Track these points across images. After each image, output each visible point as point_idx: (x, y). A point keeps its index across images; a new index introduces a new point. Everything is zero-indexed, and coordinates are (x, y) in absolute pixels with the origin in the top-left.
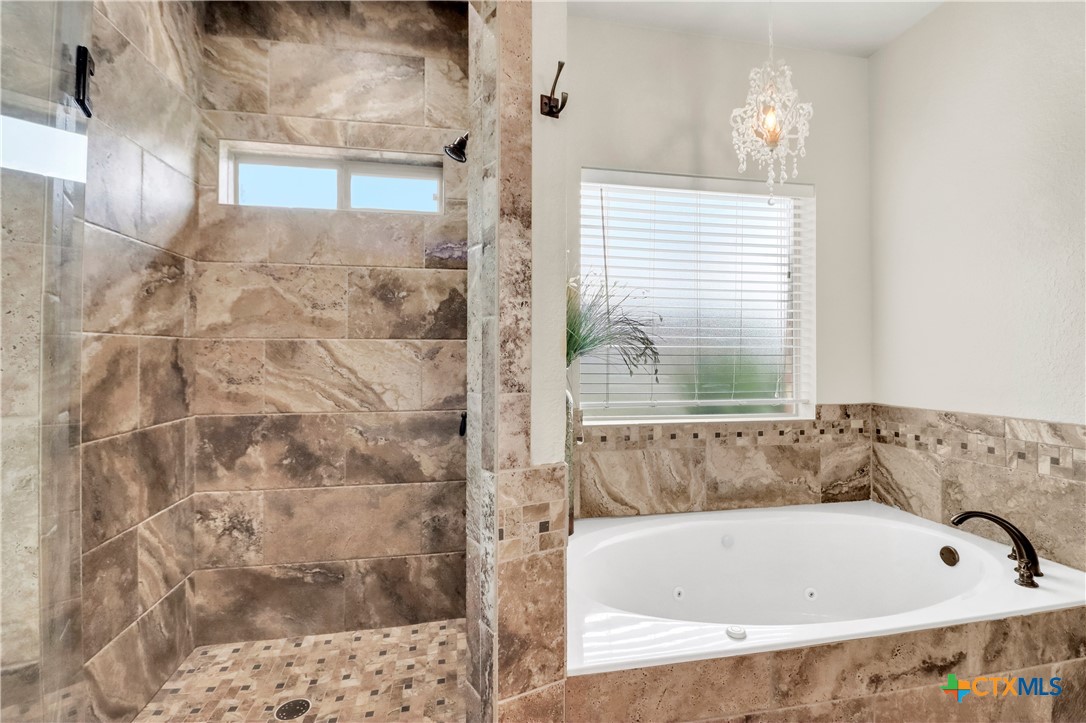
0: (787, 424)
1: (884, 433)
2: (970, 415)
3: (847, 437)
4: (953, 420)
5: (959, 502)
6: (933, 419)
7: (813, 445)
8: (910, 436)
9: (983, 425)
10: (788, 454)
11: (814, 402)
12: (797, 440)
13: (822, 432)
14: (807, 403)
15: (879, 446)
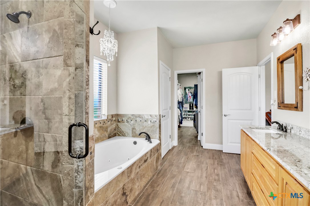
0: (102, 120)
1: (119, 120)
2: (137, 114)
3: (112, 122)
4: (134, 116)
5: (135, 132)
6: (130, 116)
7: (107, 125)
8: (125, 120)
9: (139, 116)
10: (102, 128)
11: (106, 114)
12: (103, 124)
13: (108, 122)
14: (104, 115)
15: (118, 123)
